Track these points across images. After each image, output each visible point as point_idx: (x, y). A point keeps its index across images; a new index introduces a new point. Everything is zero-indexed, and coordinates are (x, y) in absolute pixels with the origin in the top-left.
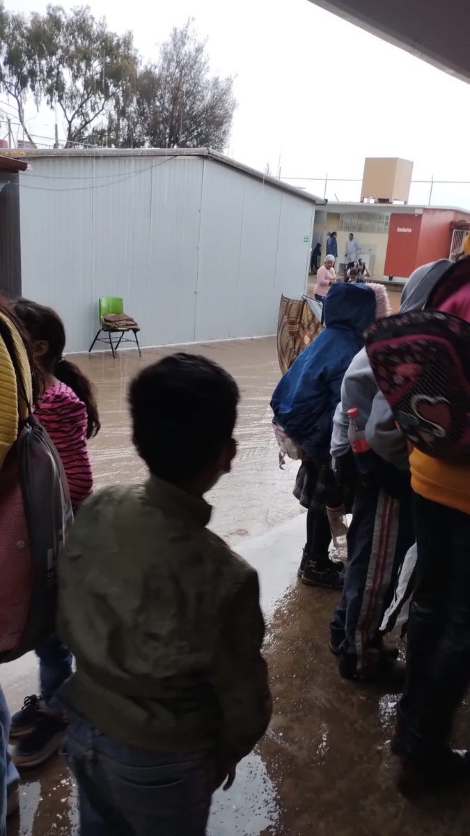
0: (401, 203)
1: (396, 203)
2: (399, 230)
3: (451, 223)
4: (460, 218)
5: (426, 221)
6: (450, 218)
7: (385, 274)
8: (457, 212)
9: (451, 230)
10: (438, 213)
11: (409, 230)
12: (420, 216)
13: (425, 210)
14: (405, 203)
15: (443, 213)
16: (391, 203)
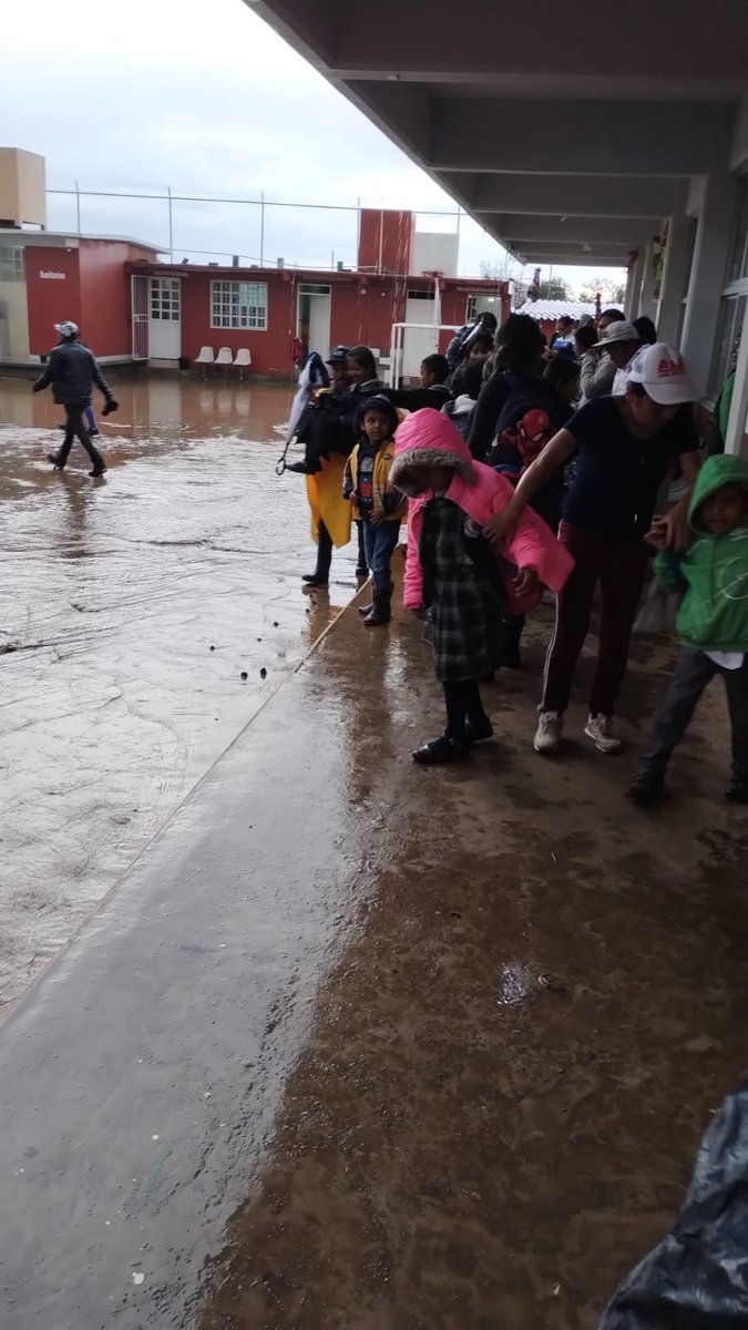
0: (35, 229)
1: (26, 228)
2: (44, 275)
3: (126, 264)
4: (137, 255)
5: (87, 260)
6: (120, 255)
7: (33, 352)
8: (132, 245)
9: (128, 276)
10: (102, 249)
11: (61, 276)
12: (75, 251)
13: (83, 241)
14: (43, 227)
15: (111, 247)
16: (19, 228)
